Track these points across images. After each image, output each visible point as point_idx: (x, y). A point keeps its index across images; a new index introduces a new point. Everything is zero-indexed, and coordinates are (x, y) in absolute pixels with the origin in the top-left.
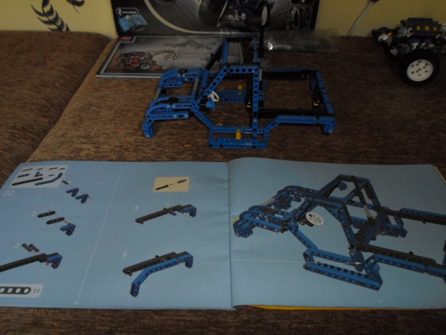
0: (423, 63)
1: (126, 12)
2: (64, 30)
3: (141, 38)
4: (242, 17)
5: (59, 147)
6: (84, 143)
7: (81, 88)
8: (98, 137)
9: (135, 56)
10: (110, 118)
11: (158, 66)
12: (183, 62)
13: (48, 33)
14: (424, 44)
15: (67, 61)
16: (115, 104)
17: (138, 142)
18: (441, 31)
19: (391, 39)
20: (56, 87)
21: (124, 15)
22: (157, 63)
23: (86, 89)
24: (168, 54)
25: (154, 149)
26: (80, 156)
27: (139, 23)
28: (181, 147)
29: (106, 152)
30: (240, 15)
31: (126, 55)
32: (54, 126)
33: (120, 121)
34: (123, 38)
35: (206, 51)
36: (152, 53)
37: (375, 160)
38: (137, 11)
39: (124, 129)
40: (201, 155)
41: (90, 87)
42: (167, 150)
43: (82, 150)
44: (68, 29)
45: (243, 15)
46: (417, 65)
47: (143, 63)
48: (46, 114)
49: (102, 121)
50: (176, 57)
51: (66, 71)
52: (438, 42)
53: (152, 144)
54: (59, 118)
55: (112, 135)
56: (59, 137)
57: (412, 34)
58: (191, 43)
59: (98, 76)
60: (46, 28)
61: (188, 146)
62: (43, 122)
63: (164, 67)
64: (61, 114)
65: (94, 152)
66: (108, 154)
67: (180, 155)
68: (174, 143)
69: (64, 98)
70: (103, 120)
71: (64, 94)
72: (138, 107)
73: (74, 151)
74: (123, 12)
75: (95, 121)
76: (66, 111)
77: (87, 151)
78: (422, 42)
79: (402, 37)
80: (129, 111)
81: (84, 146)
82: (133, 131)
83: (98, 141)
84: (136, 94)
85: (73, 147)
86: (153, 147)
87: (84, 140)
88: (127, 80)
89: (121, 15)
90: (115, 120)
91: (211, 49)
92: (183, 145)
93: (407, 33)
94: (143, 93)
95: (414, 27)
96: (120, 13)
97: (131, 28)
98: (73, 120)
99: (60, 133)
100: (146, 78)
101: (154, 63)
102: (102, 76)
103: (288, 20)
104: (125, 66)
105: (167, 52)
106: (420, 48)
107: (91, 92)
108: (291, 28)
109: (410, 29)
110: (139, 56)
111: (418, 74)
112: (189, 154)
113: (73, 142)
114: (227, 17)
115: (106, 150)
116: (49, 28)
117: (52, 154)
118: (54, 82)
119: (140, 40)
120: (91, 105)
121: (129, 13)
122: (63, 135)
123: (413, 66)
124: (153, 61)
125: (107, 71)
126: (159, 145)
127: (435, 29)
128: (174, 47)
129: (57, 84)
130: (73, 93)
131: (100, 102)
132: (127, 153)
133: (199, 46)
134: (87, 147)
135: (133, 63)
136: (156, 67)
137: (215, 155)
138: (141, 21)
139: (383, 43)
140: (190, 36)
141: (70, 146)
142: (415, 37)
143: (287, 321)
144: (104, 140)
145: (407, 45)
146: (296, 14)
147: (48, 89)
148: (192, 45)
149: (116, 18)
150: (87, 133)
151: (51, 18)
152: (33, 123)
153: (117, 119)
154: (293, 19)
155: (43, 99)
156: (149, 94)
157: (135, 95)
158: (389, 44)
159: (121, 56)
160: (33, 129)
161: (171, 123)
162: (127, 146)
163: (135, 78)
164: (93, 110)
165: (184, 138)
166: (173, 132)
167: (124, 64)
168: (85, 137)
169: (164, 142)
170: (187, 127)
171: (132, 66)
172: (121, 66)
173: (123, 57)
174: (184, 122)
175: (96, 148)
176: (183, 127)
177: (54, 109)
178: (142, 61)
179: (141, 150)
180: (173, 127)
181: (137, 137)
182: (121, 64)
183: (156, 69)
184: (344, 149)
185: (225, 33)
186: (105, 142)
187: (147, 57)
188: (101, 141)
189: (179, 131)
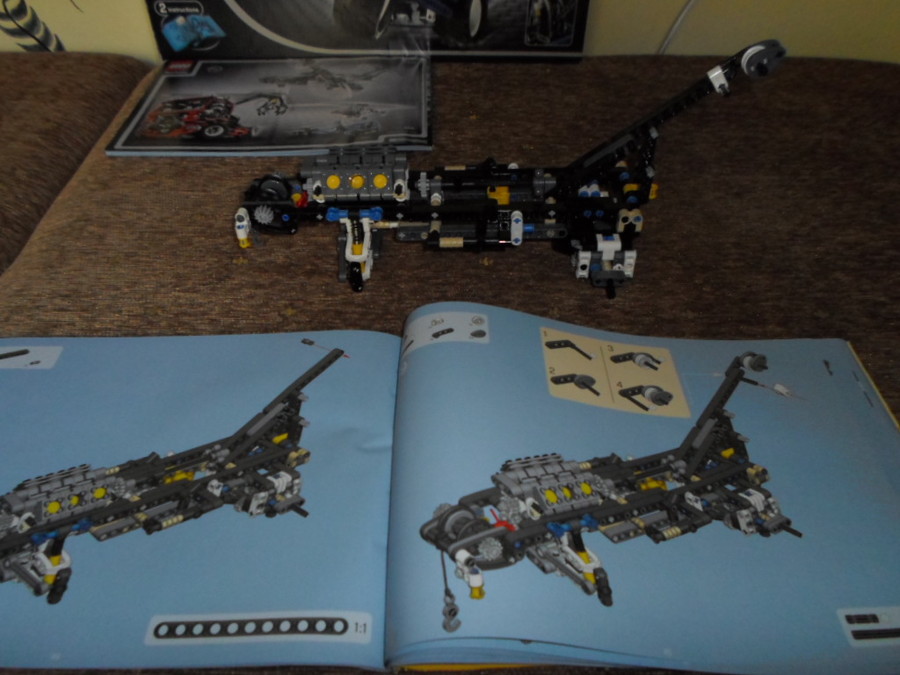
1: (175, 10)
2: (52, 47)
3: (214, 65)
4: (427, 18)
5: (7, 319)
6: (62, 310)
7: (73, 182)
8: (94, 295)
9: (194, 106)
10: (126, 251)
11: (243, 129)
12: (296, 118)
13: (14, 56)
15: (48, 120)
16: (139, 218)
17: (184, 305)
20: (18, 181)
21: (172, 16)
22: (241, 122)
23: (84, 182)
24: (266, 100)
27: (206, 33)
28: (274, 315)
29: (110, 329)
30: (423, 12)
31: (177, 104)
32: (7, 267)
33: (148, 256)
34: (174, 66)
35: (349, 93)
36: (232, 100)
38: (199, 8)
39: (155, 276)
41: (90, 179)
44: (60, 47)
45: (430, 13)
47: (211, 123)
49: (108, 258)
50: (282, 109)
51: (43, 143)
53: (212, 310)
54: (20, 249)
55: (126, 290)
56: (10, 296)
58: (320, 76)
59: (109, 153)
60: (11, 44)
61: (289, 312)
63: (256, 130)
69: (35, 205)
70: (110, 254)
71: (36, 195)
72: (190, 224)
74: (170, 10)
75: (93, 257)
76: (35, 237)
77: (67, 327)
80: (171, 233)
81: (66, 317)
82: (174, 280)
83: (94, 305)
84: (190, 193)
85: (38, 320)
86: (214, 317)
87: (66, 303)
88: (173, 162)
89: (166, 16)
90: (135, 254)
91: (360, 88)
92: (278, 309)
94: (204, 191)
96: (162, 11)
97: (191, 45)
98: (45, 254)
99: (16, 286)
100: (214, 157)
101: (234, 122)
102: (120, 153)
103: (527, 24)
104: (172, 129)
105: (265, 96)
107: (93, 190)
108: (533, 41)
110: (203, 107)
113: (38, 307)
114: (395, 17)
116: (19, 45)
118: (14, 169)
119: (210, 69)
120: (85, 221)
121: (182, 10)
122: (22, 290)
124: (232, 117)
125: (132, 141)
126: (227, 314)
128: (283, 82)
129: (20, 173)
130: (56, 190)
131: (108, 214)
133: (335, 82)
134: (67, 319)
135: (188, 123)
136: (237, 131)
138: (211, 28)
140: (317, 61)
141: (32, 317)
144: (107, 302)
146: (543, 10)
148: (320, 80)
149: (156, 22)
150: (71, 286)
151: (23, 22)
153: (140, 252)
154: (536, 21)
156: (216, 193)
157: (187, 197)
159: (165, 106)
161: (259, 260)
162: (156, 314)
163: (191, 157)
164: (91, 233)
165: (284, 294)
166: (261, 281)
167: (169, 126)
168: (67, 296)
169: (240, 305)
170: (292, 268)
171: (185, 130)
172: (163, 131)
173: (168, 110)
174: (287, 257)
175: (88, 321)
176: (285, 269)
177: (9, 230)
178: (207, 119)
179: (185, 323)
180: (262, 270)
181: (182, 294)
182: (163, 126)
183: (238, 137)
184: (627, 313)
185: (392, 52)
186: (109, 307)
187: (221, 109)
188: (100, 304)
189: (275, 277)
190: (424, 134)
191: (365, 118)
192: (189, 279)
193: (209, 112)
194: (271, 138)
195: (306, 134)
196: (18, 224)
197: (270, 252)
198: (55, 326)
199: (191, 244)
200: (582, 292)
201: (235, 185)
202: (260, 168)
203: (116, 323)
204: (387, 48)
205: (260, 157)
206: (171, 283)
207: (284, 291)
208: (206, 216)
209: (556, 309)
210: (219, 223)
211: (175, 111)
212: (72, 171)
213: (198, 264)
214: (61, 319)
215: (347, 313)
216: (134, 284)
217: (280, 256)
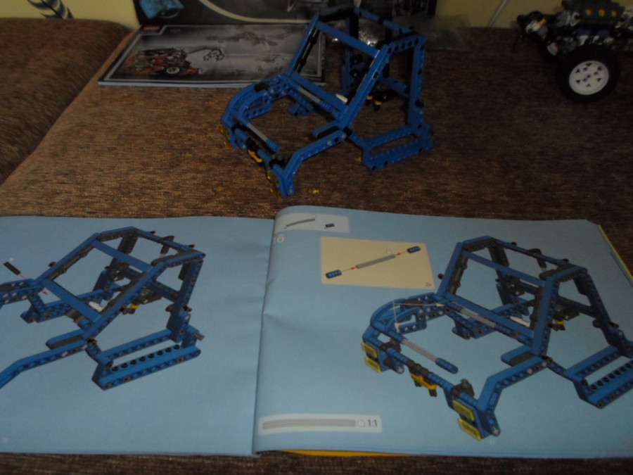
0: (594, 67)
2: (65, 17)
3: (173, 28)
5: (25, 188)
6: (65, 183)
7: (75, 102)
8: (86, 174)
9: (160, 54)
10: (108, 146)
11: (193, 69)
12: (230, 63)
13: (39, 21)
14: (596, 38)
15: (60, 62)
16: (119, 126)
17: (146, 182)
18: (622, 16)
19: (545, 30)
20: (38, 100)
22: (191, 65)
23: (82, 102)
24: (210, 51)
25: (168, 193)
26: (54, 203)
27: (170, 6)
28: (209, 190)
29: (95, 197)
31: (148, 53)
32: (27, 157)
33: (124, 150)
34: (147, 28)
35: (268, 47)
36: (186, 51)
37: (507, 214)
39: (127, 163)
40: (237, 203)
41: (87, 100)
42: (186, 195)
44: (70, 15)
46: (585, 69)
47: (171, 65)
48: (17, 139)
49: (96, 151)
50: (220, 57)
51: (56, 76)
52: (619, 35)
54: (37, 145)
55: (107, 172)
56: (29, 174)
57: (578, 21)
58: (248, 36)
59: (100, 83)
60: (38, 14)
61: (220, 189)
62: (11, 151)
63: (202, 70)
64: (41, 140)
65: (76, 196)
66: (96, 200)
67: (207, 203)
68: (200, 184)
69: (48, 116)
70: (98, 148)
71: (49, 110)
72: (153, 130)
73: (45, 195)
75: (86, 150)
76: (47, 137)
77: (66, 194)
78: (594, 34)
79: (563, 27)
80: (139, 136)
82: (141, 166)
83: (86, 181)
84: (154, 110)
85: (46, 189)
86: (166, 190)
87: (65, 179)
88: (143, 90)
90: (115, 149)
91: (275, 44)
92: (213, 187)
93: (571, 21)
94: (165, 109)
95: (582, 12)
97: (159, 14)
98: (53, 148)
99: (32, 168)
100: (172, 88)
101: (187, 65)
102: (107, 84)
103: (395, 2)
104: (144, 69)
105: (209, 48)
106: (590, 43)
107: (88, 107)
108: (399, 14)
109: (575, 14)
110: (166, 54)
111: (586, 83)
112: (220, 202)
113: (47, 181)
115: (94, 194)
116: (43, 15)
117: (12, 199)
118: (35, 92)
119: (172, 31)
120: (82, 126)
123: (578, 71)
124: (186, 62)
125: (116, 76)
126: (177, 188)
127: (614, 14)
128: (221, 40)
129: (39, 95)
130: (63, 107)
131: (97, 122)
132: (125, 199)
133: (258, 40)
134: (66, 189)
135: (155, 64)
136: (189, 71)
137: (259, 204)
138: (174, 2)
139: (534, 34)
140: (246, 26)
141: (42, 187)
142: (584, 26)
143: (336, 468)
144: (93, 180)
145: (572, 40)
147: (25, 103)
148: (248, 39)
150: (71, 168)
153: (118, 148)
154: (401, 1)
155: (15, 118)
156: (172, 111)
157: (152, 113)
158: (544, 37)
159: (139, 54)
161: (200, 155)
162: (127, 188)
163: (156, 87)
164: (85, 134)
165: (216, 177)
166: (201, 168)
167: (142, 66)
168: (67, 174)
169: (185, 183)
170: (223, 160)
171: (153, 69)
172: (137, 70)
173: (142, 57)
174: (220, 153)
175: (80, 191)
176: (217, 161)
177: (30, 133)
178: (169, 63)
179: (148, 194)
180: (202, 161)
181: (145, 175)
182: (137, 66)
183: (189, 74)
184: (461, 196)
185: (298, 21)
186: (95, 182)
187: (178, 56)
188: (89, 180)
189: (211, 166)
190: (319, 74)
191: (278, 64)
192: (151, 166)
193: (170, 58)
194: (212, 76)
195: (236, 73)
196: (36, 129)
197: (209, 150)
198: (58, 193)
199: (153, 143)
200: (428, 181)
201: (186, 105)
202: (203, 95)
203: (100, 193)
204: (296, 18)
205: (204, 88)
206: (138, 168)
207: (216, 175)
208: (165, 125)
209: (409, 192)
211: (146, 57)
212: (74, 96)
213: (158, 156)
214: (62, 189)
215: (259, 190)
216: (113, 168)
217: (214, 153)
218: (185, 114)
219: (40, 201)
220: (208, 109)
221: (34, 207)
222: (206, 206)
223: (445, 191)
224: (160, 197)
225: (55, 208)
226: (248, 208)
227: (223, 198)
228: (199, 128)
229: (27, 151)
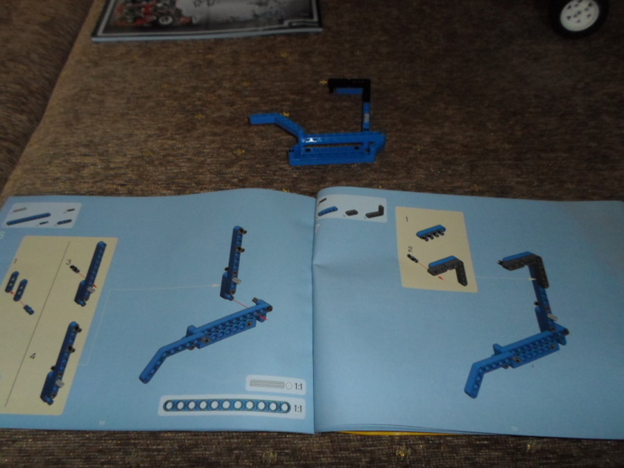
0: (585, 3)
5: (50, 163)
6: (85, 155)
7: (71, 61)
8: (106, 144)
9: (148, 1)
10: (121, 111)
11: (186, 18)
12: (223, 8)
15: (45, 15)
16: (125, 88)
17: (167, 149)
20: (33, 62)
22: (185, 13)
23: (78, 62)
25: (191, 159)
26: (83, 178)
28: (229, 154)
29: (121, 168)
32: (37, 125)
33: (136, 115)
39: (144, 129)
40: (259, 166)
41: (84, 59)
42: (209, 161)
43: (84, 166)
46: (576, 6)
47: (162, 14)
49: (109, 117)
50: (211, 2)
51: (44, 33)
55: (126, 140)
56: (48, 146)
59: (94, 39)
61: (239, 152)
62: (21, 121)
63: (195, 19)
64: (46, 105)
65: (103, 168)
66: (123, 172)
69: (47, 79)
71: (47, 73)
72: (161, 91)
73: (72, 169)
75: (97, 117)
77: (92, 167)
80: (149, 97)
81: (87, 160)
82: (158, 132)
83: (107, 151)
84: (157, 68)
85: (71, 163)
86: (189, 157)
88: (140, 45)
90: (128, 114)
92: (232, 150)
94: (166, 66)
98: (64, 116)
99: (49, 139)
100: (168, 41)
101: (179, 13)
102: (102, 39)
104: (136, 19)
107: (88, 67)
110: (154, 2)
111: (576, 20)
112: (242, 166)
113: (69, 154)
115: (121, 165)
118: (28, 53)
120: (88, 90)
123: (570, 7)
124: (177, 9)
125: (108, 29)
126: (198, 153)
129: (34, 56)
130: (60, 68)
131: (102, 85)
132: (151, 168)
134: (91, 162)
135: (146, 14)
136: (182, 20)
137: (280, 166)
141: (66, 161)
144: (115, 148)
147: (21, 66)
150: (88, 138)
152: (5, 124)
153: (130, 112)
155: (16, 84)
156: (175, 67)
157: (156, 71)
160: (7, 134)
161: (213, 115)
162: (150, 156)
163: (152, 41)
164: (93, 99)
165: (234, 140)
166: (217, 130)
167: (133, 17)
168: (87, 145)
169: (205, 148)
170: (237, 120)
171: (144, 20)
172: (129, 21)
173: (129, 5)
174: (231, 113)
175: (105, 163)
176: (231, 121)
177: (34, 98)
178: (159, 11)
179: (172, 162)
180: (216, 122)
181: (163, 141)
182: (128, 17)
183: (183, 24)
184: (466, 146)
186: (117, 152)
187: (167, 3)
188: (110, 150)
189: (226, 128)
190: (316, 19)
191: (272, 8)
192: (167, 131)
193: (159, 5)
194: (207, 25)
195: (231, 20)
196: (39, 93)
197: (220, 109)
198: (83, 167)
199: (164, 105)
200: (434, 132)
201: (187, 60)
202: (202, 47)
203: (126, 163)
205: (201, 40)
206: (156, 134)
207: (233, 137)
208: (171, 84)
210: (181, 90)
211: (135, 6)
212: (67, 53)
213: (172, 120)
215: (278, 152)
216: (131, 135)
217: (227, 112)
218: (188, 71)
219: (68, 176)
220: (210, 63)
221: (64, 182)
222: (229, 170)
223: (451, 142)
224: (183, 164)
225: (85, 182)
226: (270, 171)
227: (244, 162)
228: (205, 85)
229: (36, 118)
